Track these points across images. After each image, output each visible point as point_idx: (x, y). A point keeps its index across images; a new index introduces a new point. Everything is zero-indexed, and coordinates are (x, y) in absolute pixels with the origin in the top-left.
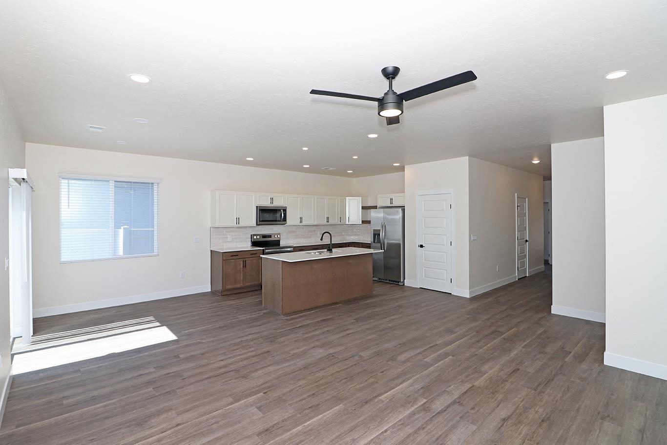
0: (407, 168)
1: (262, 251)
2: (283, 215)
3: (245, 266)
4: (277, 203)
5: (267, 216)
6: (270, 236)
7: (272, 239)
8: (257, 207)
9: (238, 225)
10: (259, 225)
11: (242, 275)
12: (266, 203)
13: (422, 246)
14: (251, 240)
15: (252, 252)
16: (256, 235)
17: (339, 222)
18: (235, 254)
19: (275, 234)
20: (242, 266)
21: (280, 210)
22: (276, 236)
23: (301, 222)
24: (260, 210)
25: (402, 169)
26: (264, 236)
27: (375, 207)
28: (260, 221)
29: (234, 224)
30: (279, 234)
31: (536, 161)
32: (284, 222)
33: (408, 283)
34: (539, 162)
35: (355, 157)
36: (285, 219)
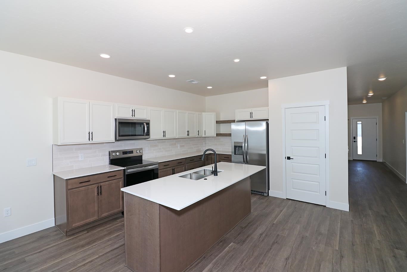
0: (270, 83)
1: (122, 172)
2: (146, 129)
3: (100, 193)
4: (140, 116)
5: (128, 130)
6: (131, 152)
7: (135, 154)
8: (116, 119)
9: (91, 142)
10: (118, 140)
11: (96, 205)
12: (127, 115)
13: (289, 158)
14: (110, 158)
15: (109, 175)
16: (115, 152)
17: (198, 135)
18: (86, 179)
19: (137, 149)
20: (96, 194)
21: (143, 123)
22: (138, 151)
23: (164, 136)
24: (120, 123)
25: (265, 84)
26: (125, 152)
27: (234, 121)
28: (119, 136)
29: (86, 140)
30: (142, 149)
31: (382, 79)
32: (147, 137)
33: (272, 193)
34: (385, 79)
35: (237, 60)
36: (148, 134)
